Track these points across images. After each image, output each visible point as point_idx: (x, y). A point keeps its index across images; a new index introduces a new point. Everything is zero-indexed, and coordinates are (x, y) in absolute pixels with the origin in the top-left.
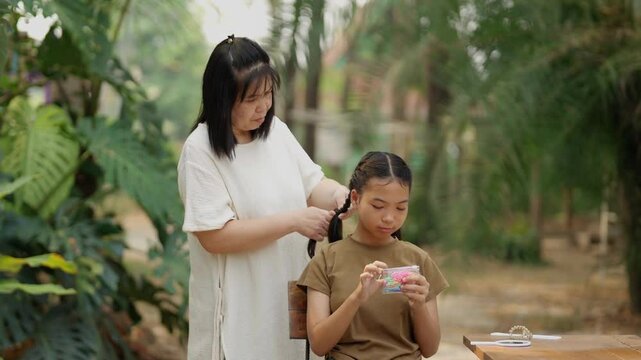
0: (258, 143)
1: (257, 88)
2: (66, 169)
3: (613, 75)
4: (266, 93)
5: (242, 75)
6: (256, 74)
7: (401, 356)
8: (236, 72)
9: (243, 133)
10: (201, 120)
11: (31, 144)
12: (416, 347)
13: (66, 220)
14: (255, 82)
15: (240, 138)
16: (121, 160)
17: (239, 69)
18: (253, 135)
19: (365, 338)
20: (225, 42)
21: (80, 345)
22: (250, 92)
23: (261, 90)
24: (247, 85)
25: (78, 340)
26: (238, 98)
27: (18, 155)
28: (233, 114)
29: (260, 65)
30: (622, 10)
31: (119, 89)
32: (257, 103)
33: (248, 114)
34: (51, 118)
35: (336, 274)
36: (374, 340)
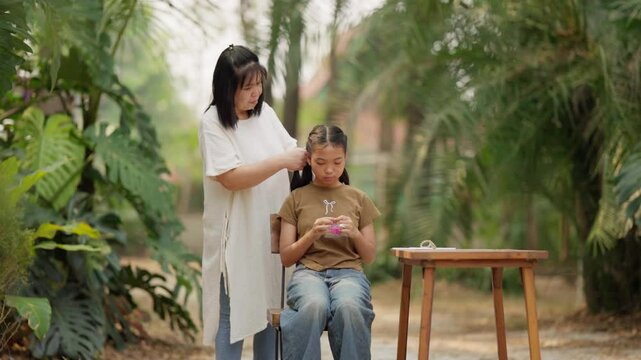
0: (254, 119)
1: (251, 79)
2: (74, 170)
3: (565, 93)
4: (258, 84)
5: (240, 71)
6: (250, 69)
7: (346, 261)
8: (236, 69)
9: (242, 112)
10: (213, 104)
11: (43, 149)
12: (357, 256)
13: (76, 211)
14: (250, 75)
15: (240, 116)
16: (123, 161)
17: (238, 67)
18: (249, 114)
19: (322, 248)
20: (228, 49)
21: (88, 318)
22: (246, 82)
23: (254, 81)
24: (244, 77)
25: (87, 314)
26: (239, 86)
27: (31, 158)
28: (236, 99)
29: (253, 63)
30: (577, 33)
31: (119, 99)
32: (251, 91)
33: (246, 98)
34: (61, 124)
35: (304, 208)
36: (328, 249)
